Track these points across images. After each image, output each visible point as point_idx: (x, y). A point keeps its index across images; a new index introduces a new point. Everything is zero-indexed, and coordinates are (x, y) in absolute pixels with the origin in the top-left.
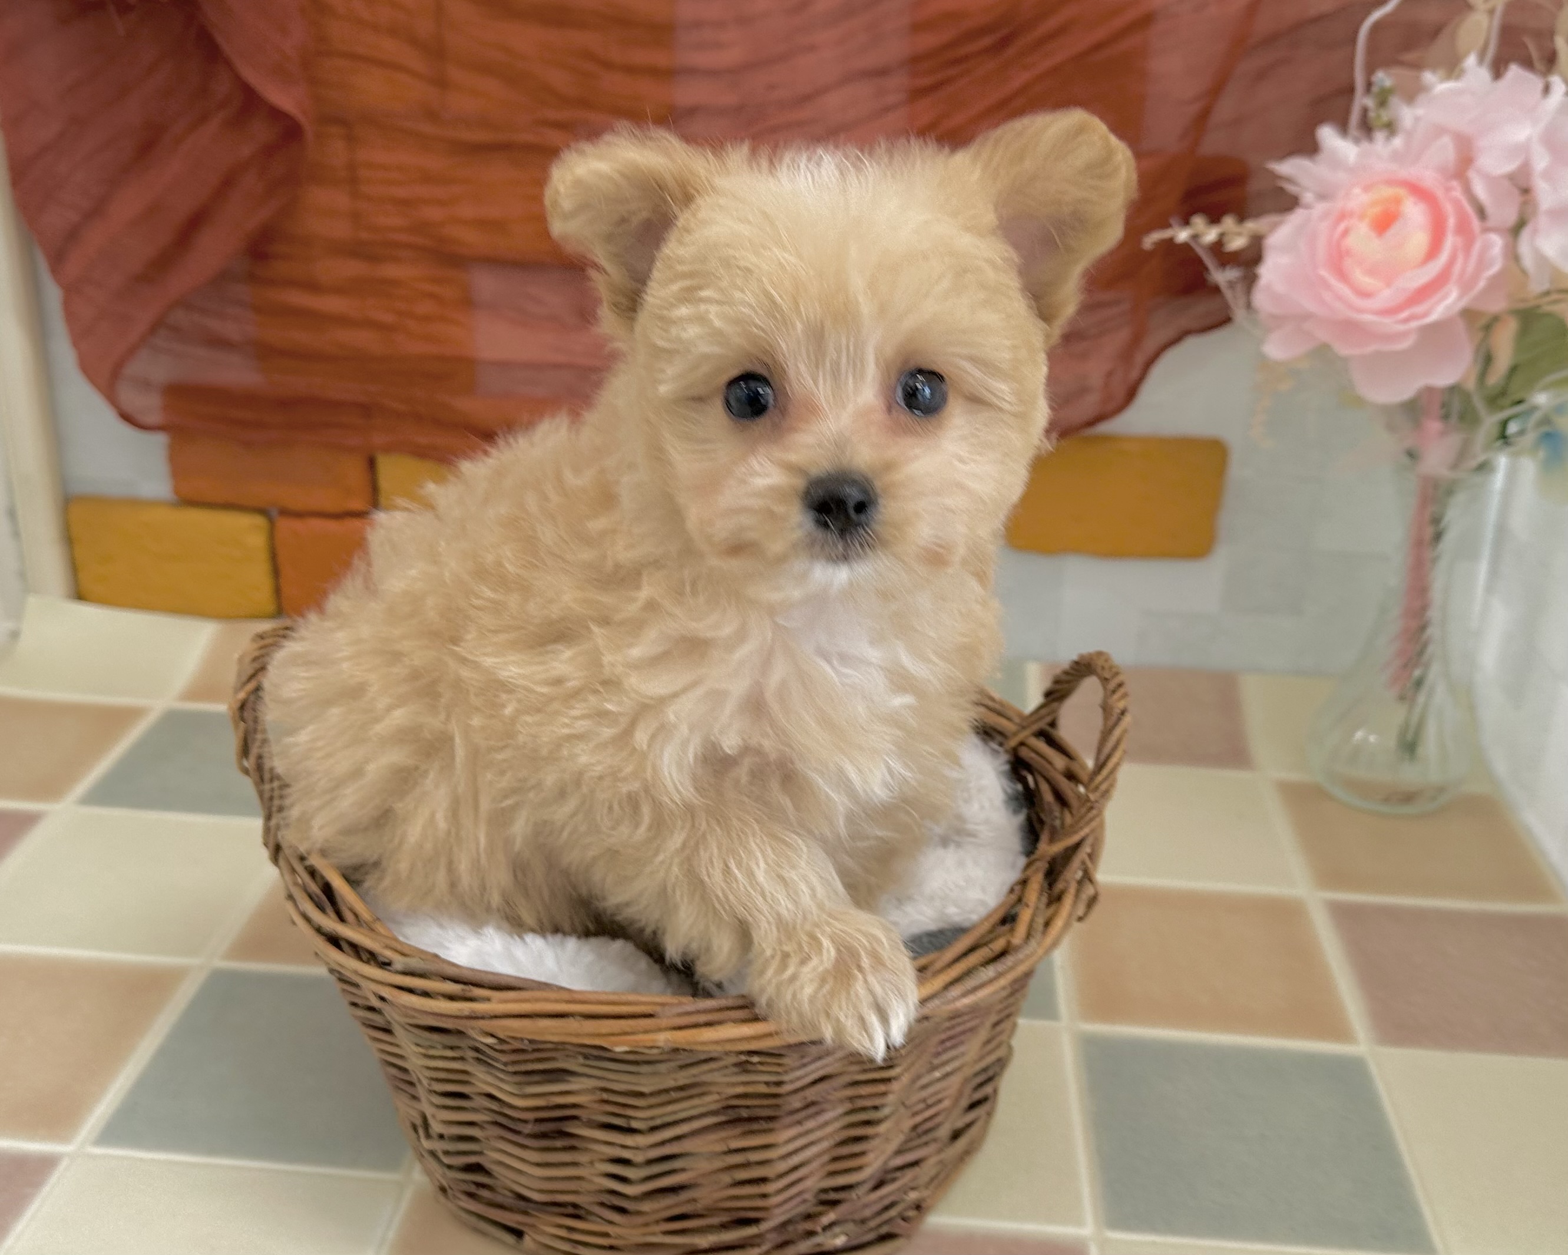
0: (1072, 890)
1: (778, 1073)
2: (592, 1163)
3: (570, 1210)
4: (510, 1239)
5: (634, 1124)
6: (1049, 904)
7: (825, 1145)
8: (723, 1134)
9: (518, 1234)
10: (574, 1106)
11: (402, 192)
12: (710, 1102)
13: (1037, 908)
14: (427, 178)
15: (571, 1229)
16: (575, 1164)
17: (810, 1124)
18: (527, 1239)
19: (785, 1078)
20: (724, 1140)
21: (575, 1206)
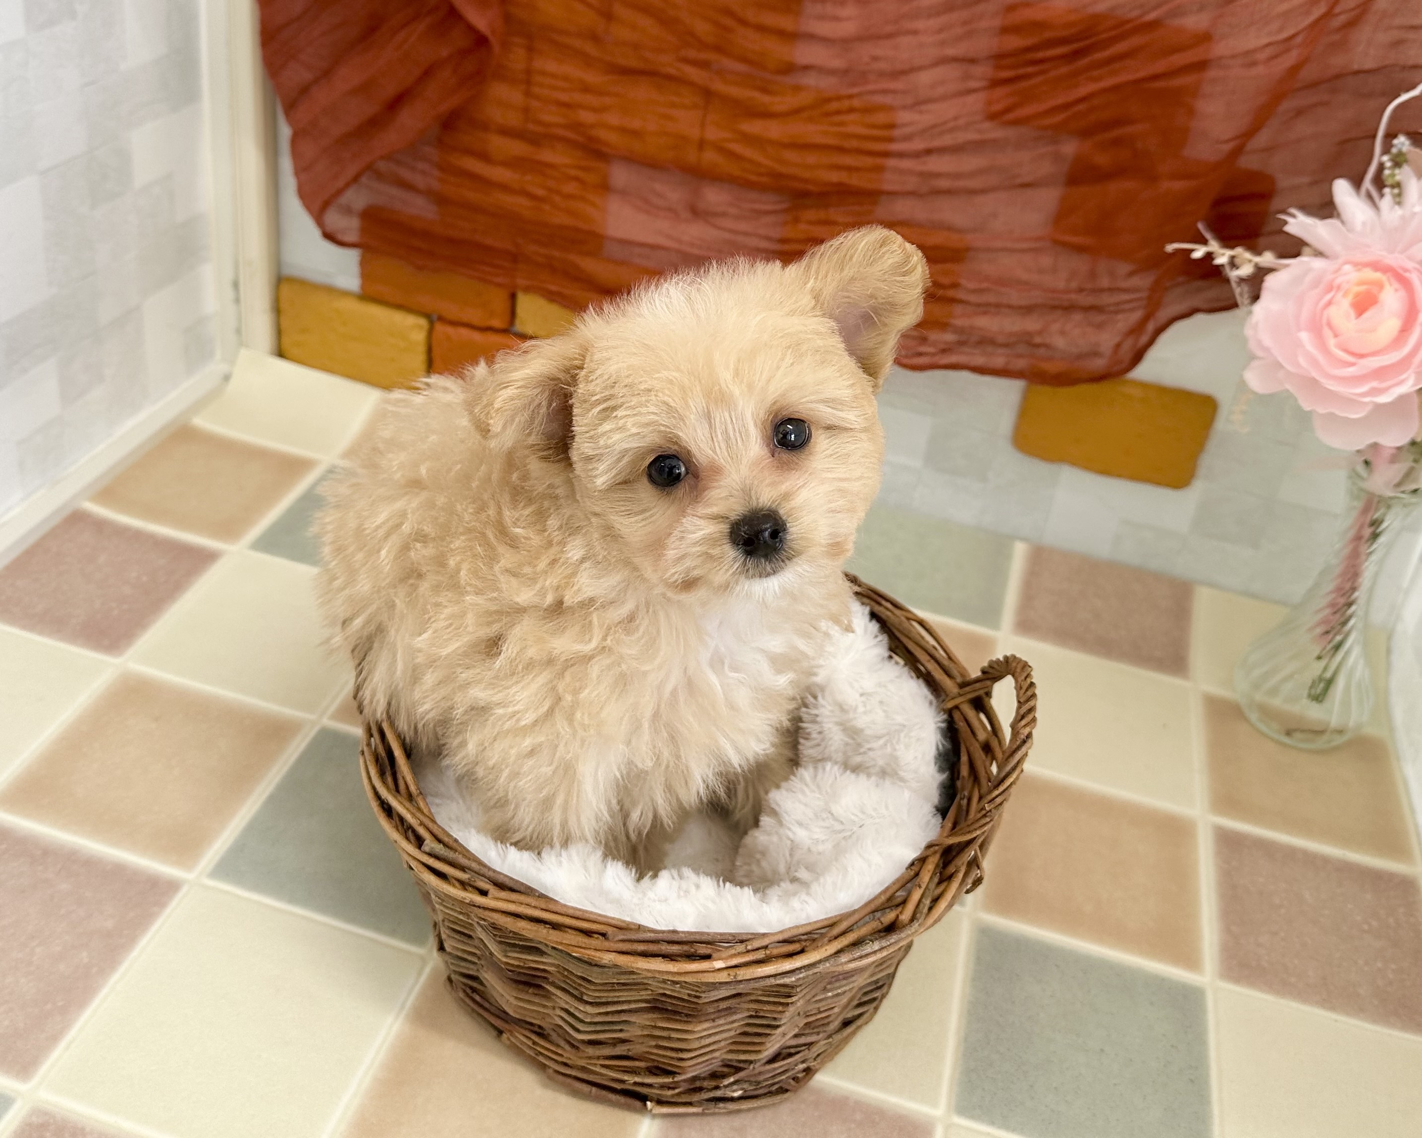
0: (961, 875)
1: (697, 991)
2: (554, 1008)
3: (536, 1029)
4: (495, 1033)
5: (585, 998)
6: (940, 883)
7: (732, 1033)
8: (651, 1016)
9: (500, 1032)
10: (544, 971)
11: (564, 97)
12: (645, 995)
13: (927, 888)
14: (586, 89)
15: (534, 1043)
16: (545, 1006)
17: (721, 1021)
18: (505, 1036)
19: (703, 995)
20: (653, 1020)
21: (540, 1027)
